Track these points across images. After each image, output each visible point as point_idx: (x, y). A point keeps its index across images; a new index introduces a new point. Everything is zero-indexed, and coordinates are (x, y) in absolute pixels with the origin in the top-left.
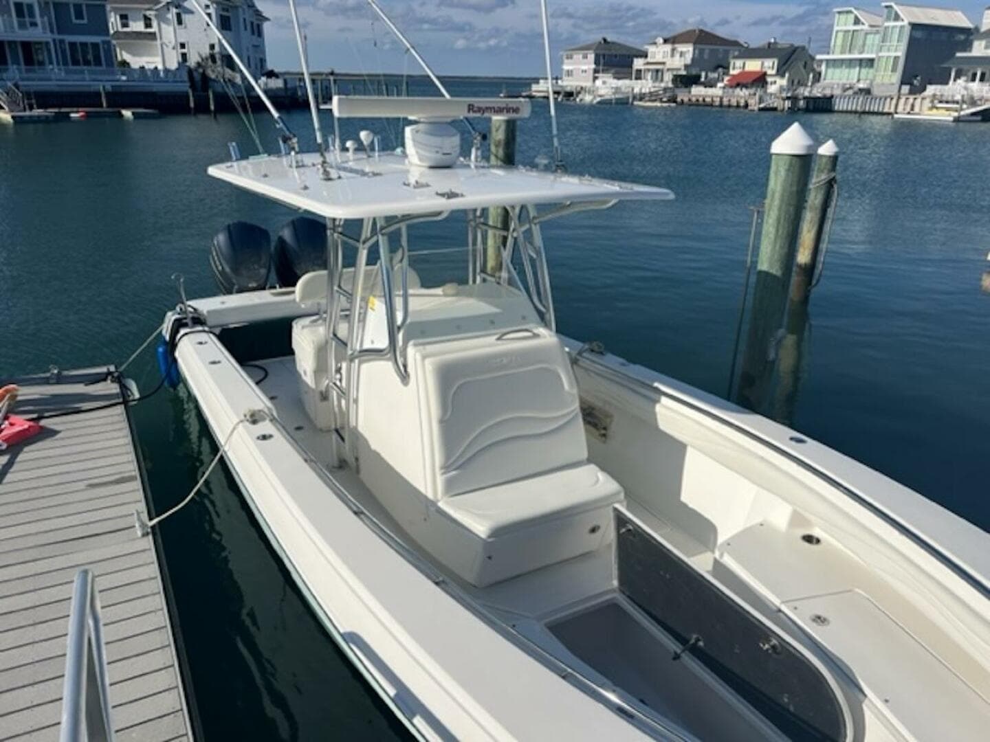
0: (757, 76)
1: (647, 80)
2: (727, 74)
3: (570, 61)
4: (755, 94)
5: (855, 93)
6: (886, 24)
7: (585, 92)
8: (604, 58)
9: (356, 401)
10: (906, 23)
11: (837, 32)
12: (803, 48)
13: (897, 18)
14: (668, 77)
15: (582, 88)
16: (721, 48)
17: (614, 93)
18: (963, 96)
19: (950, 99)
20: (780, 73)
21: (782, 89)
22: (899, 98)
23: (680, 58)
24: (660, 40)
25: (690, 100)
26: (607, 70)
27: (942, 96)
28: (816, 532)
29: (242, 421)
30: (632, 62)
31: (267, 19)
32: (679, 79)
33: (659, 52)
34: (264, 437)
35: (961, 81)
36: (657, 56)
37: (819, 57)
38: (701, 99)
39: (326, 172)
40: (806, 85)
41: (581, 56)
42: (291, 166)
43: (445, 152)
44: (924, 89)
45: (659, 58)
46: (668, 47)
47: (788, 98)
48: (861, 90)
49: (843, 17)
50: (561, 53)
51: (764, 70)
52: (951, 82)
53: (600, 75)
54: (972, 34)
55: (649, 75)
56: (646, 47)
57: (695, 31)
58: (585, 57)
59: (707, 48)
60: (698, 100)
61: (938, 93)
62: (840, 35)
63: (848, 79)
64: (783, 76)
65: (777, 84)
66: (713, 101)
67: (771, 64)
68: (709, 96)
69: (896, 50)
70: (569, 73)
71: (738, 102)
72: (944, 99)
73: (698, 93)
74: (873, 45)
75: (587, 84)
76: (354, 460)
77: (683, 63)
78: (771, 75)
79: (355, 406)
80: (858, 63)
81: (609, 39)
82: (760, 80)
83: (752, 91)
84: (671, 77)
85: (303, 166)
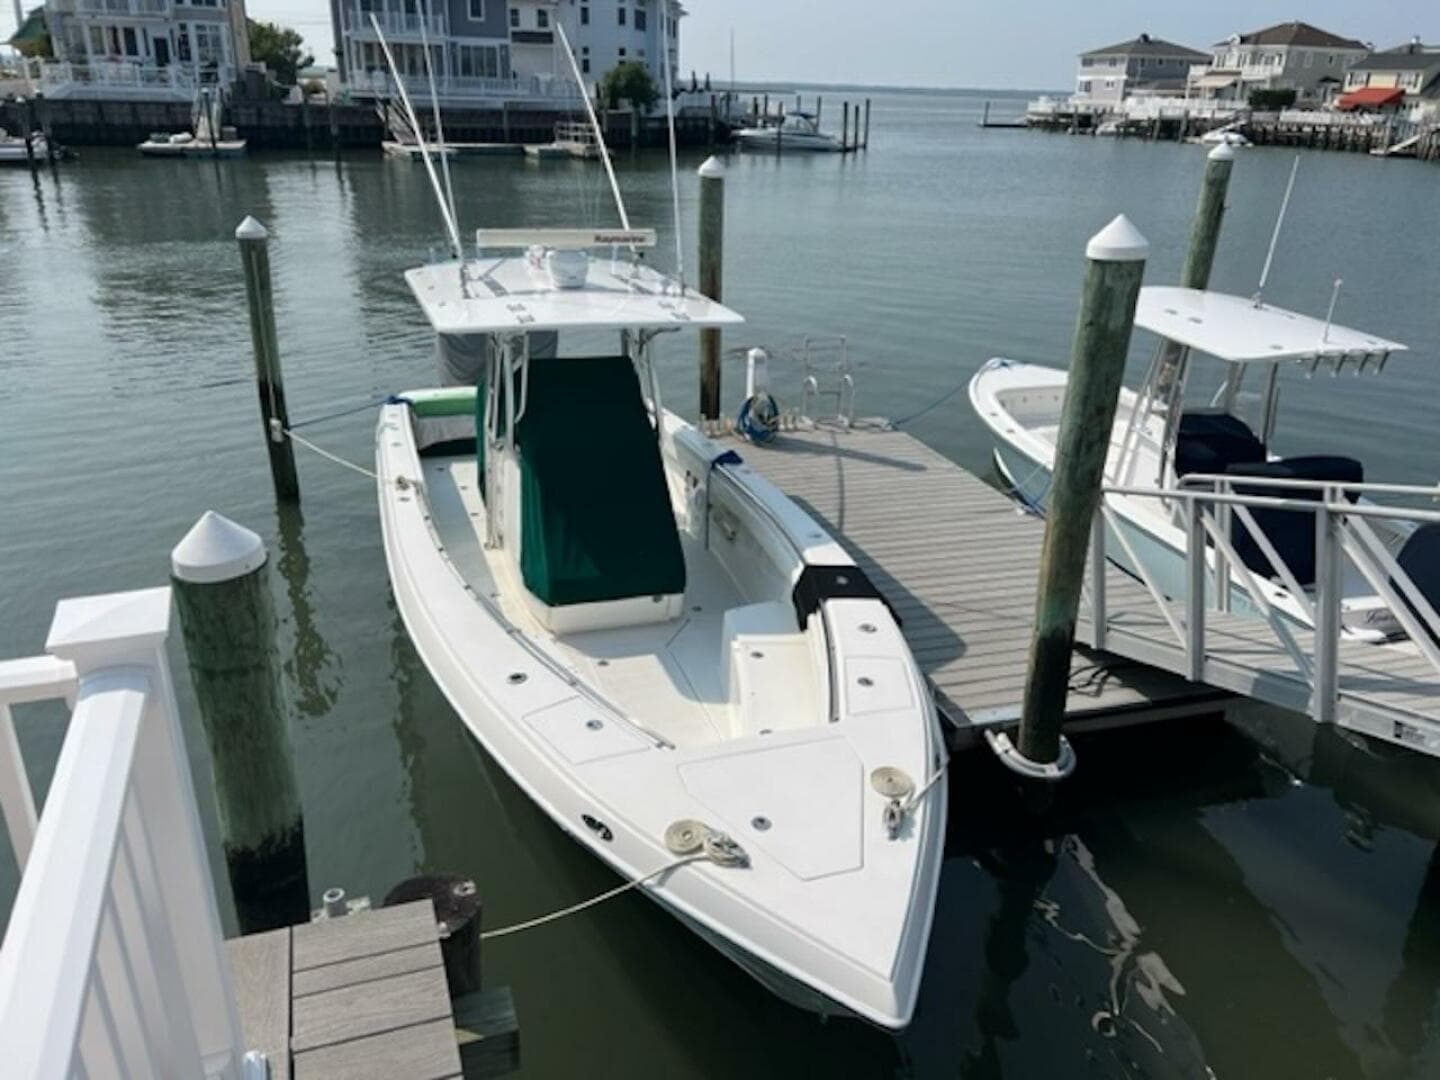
0: (1388, 95)
1: (1209, 98)
2: (1339, 91)
4: (1384, 122)
7: (1110, 115)
8: (1142, 65)
14: (1243, 94)
15: (1104, 111)
16: (1332, 51)
20: (1428, 93)
21: (1428, 116)
23: (1267, 67)
25: (1277, 130)
26: (1147, 83)
30: (1187, 71)
31: (684, 13)
32: (1260, 97)
33: (1231, 57)
36: (1227, 63)
38: (1295, 129)
41: (1106, 63)
45: (1231, 65)
46: (1248, 50)
51: (1401, 88)
53: (1136, 91)
57: (1294, 24)
58: (1113, 64)
59: (1310, 50)
60: (1289, 130)
64: (1430, 99)
65: (1421, 110)
66: (1314, 131)
67: (1412, 79)
68: (1309, 125)
70: (1087, 86)
71: (1355, 135)
73: (1292, 120)
75: (1114, 103)
77: (1268, 74)
78: (1413, 96)
81: (1151, 37)
82: (1396, 101)
83: (1380, 118)
84: (1249, 94)
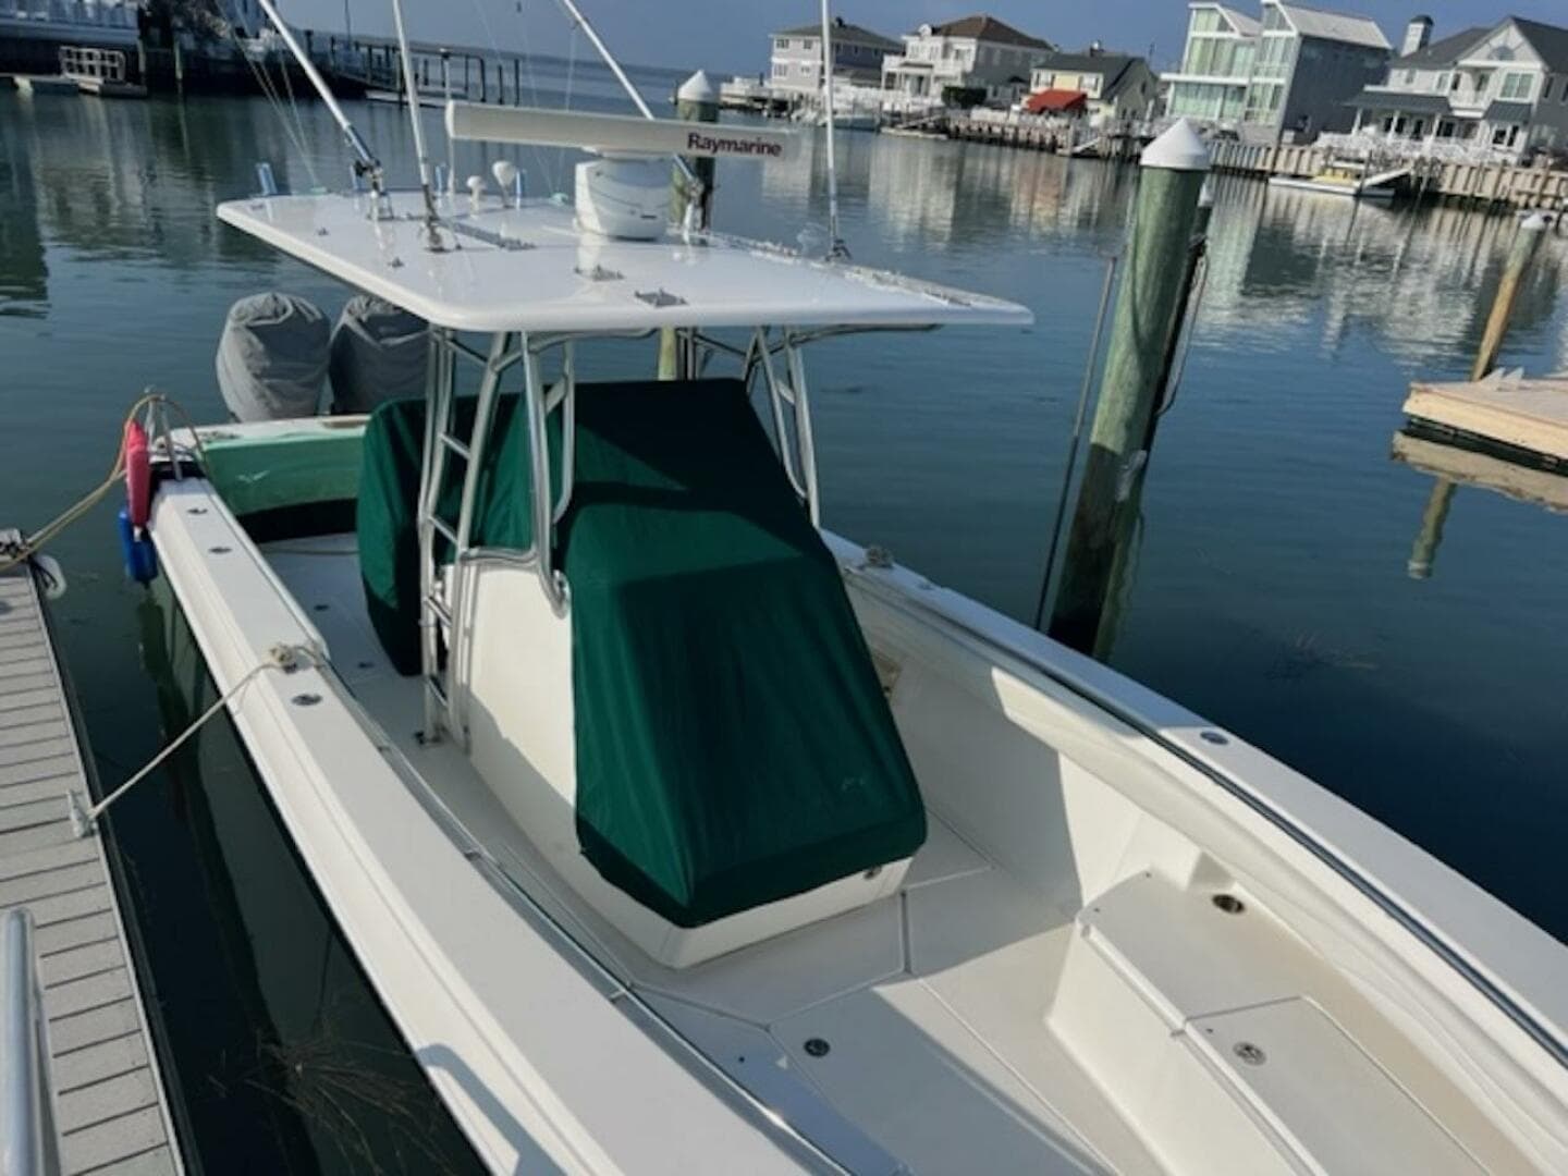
0: (1072, 98)
1: (904, 90)
2: (1026, 91)
3: (784, 51)
4: (1068, 127)
5: (1216, 137)
6: (1267, 33)
7: (807, 102)
8: (837, 51)
9: (469, 633)
10: (1294, 34)
11: (1194, 39)
12: (1141, 60)
13: (1282, 25)
14: (936, 89)
15: (801, 97)
16: (1019, 50)
17: (852, 112)
18: (1371, 153)
19: (1352, 155)
20: (1107, 97)
21: (1107, 121)
22: (1279, 149)
23: (957, 61)
24: (926, 29)
25: (969, 128)
26: (842, 70)
27: (1340, 149)
28: (1236, 891)
29: (265, 667)
30: (882, 60)
32: (952, 94)
33: (923, 48)
34: (306, 700)
35: (1371, 130)
36: (921, 54)
37: (1165, 76)
38: (985, 128)
39: (435, 238)
40: (1142, 119)
41: (802, 44)
42: (369, 217)
43: (647, 213)
44: (1315, 139)
45: (924, 57)
46: (938, 42)
47: (1118, 137)
48: (1224, 133)
49: (1203, 17)
50: (771, 36)
51: (1083, 90)
52: (1355, 130)
54: (1388, 58)
55: (908, 85)
56: (905, 38)
57: (980, 19)
58: (808, 45)
59: (999, 47)
60: (980, 130)
61: (1335, 146)
62: (1198, 45)
63: (1206, 114)
64: (1110, 102)
65: (1102, 115)
66: (1003, 132)
67: (1093, 81)
68: (998, 125)
69: (1278, 75)
70: (783, 70)
71: (1042, 137)
72: (1345, 155)
73: (982, 118)
74: (1245, 63)
75: (810, 90)
76: (461, 731)
77: (959, 69)
78: (1093, 100)
79: (467, 641)
80: (1222, 91)
81: (846, 22)
82: (1077, 105)
83: (1063, 122)
84: (941, 89)
85: (392, 218)
